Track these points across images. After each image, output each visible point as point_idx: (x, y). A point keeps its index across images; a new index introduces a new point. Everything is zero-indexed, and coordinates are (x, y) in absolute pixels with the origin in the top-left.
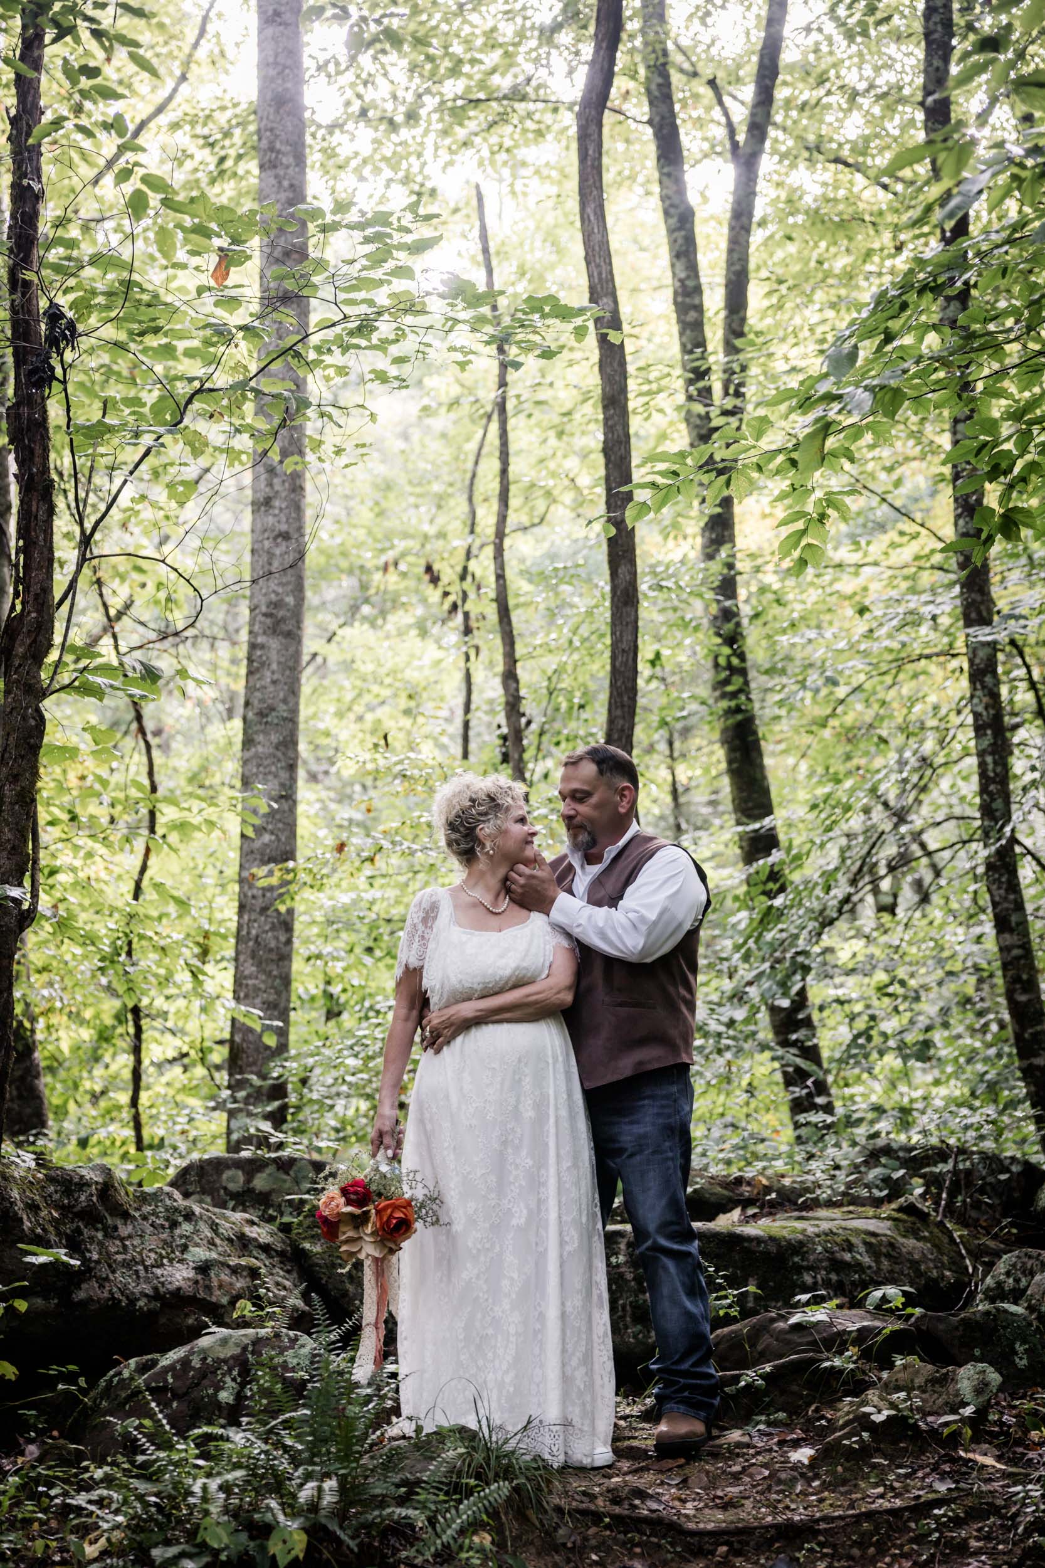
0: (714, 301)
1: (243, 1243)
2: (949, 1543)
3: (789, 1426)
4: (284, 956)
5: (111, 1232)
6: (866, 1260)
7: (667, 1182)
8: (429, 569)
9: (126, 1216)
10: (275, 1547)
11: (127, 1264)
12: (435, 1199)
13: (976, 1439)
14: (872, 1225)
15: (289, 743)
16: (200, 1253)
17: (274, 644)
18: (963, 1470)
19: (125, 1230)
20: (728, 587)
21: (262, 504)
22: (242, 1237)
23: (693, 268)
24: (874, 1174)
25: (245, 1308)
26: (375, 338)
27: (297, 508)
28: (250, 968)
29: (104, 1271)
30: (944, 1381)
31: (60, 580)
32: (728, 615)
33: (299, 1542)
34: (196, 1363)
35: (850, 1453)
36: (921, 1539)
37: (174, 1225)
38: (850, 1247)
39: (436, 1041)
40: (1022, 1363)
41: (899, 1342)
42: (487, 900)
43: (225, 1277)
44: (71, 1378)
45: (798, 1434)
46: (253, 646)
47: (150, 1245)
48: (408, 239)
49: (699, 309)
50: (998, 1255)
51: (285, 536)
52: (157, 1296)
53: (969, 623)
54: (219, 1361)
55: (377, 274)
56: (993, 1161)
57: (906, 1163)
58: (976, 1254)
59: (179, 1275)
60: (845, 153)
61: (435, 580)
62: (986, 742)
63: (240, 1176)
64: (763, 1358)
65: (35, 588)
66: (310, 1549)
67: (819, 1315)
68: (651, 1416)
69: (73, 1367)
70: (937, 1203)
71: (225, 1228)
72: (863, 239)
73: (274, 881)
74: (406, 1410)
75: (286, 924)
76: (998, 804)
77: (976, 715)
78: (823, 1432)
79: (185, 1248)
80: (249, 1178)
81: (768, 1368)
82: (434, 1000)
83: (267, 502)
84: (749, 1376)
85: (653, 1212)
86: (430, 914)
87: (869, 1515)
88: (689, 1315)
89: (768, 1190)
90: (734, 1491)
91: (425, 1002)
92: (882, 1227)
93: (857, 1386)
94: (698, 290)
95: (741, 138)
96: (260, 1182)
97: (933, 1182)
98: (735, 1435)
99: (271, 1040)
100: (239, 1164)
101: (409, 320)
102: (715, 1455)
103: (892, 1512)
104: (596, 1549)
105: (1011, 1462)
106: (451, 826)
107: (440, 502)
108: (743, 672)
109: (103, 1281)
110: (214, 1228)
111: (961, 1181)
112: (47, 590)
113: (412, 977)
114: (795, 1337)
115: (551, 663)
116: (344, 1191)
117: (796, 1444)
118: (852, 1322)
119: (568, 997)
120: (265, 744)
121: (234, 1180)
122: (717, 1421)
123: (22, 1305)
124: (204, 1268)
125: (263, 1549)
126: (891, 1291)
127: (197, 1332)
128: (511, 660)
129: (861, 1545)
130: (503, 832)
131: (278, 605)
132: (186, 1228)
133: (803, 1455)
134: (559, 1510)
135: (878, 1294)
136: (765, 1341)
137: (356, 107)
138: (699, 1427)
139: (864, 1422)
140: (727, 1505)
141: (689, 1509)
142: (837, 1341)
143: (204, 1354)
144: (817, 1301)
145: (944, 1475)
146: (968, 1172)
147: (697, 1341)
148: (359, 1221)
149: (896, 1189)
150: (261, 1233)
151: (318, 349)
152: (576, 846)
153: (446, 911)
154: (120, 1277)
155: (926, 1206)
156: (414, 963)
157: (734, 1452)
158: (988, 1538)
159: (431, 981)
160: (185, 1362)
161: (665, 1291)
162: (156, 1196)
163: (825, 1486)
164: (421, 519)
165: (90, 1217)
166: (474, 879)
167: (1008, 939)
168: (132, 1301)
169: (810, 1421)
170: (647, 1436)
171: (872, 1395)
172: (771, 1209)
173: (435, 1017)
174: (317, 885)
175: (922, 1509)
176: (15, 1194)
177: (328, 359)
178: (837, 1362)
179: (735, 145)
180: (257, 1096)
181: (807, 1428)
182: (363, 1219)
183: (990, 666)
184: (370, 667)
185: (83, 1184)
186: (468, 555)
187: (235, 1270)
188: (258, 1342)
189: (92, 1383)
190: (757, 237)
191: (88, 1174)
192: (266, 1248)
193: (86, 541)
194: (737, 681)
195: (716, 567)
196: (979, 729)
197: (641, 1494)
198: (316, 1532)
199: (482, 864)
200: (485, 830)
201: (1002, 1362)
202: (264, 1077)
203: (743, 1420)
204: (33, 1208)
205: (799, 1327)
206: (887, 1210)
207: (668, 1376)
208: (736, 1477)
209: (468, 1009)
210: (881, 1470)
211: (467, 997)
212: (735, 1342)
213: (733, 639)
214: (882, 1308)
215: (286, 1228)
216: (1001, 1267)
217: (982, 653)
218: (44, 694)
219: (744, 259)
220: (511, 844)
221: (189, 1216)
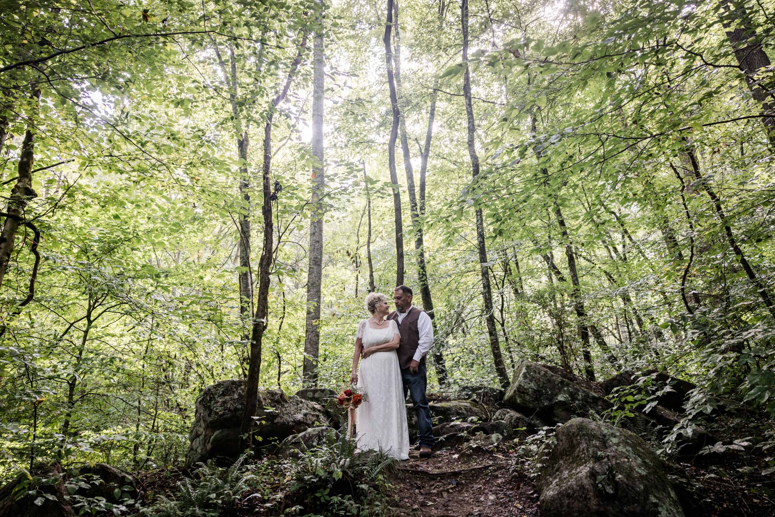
0: (417, 189)
1: (314, 409)
2: (493, 476)
3: (452, 450)
4: (317, 343)
5: (283, 406)
6: (465, 412)
7: (422, 390)
8: (348, 252)
9: (286, 402)
10: (334, 476)
11: (287, 414)
12: (366, 395)
13: (498, 451)
14: (465, 404)
15: (319, 291)
16: (304, 411)
17: (315, 267)
18: (495, 459)
19: (286, 405)
20: (422, 255)
21: (313, 234)
22: (314, 408)
23: (412, 182)
24: (464, 393)
25: (317, 423)
26: (348, 192)
27: (321, 235)
28: (309, 346)
29: (282, 415)
30: (488, 438)
31: (274, 247)
32: (422, 262)
33: (340, 474)
34: (307, 436)
35: (468, 456)
36: (487, 475)
37: (298, 404)
38: (461, 409)
39: (365, 356)
40: (506, 434)
41: (477, 429)
42: (377, 322)
43: (311, 417)
44: (275, 441)
45: (454, 452)
46: (310, 268)
47: (292, 409)
48: (357, 168)
49: (414, 190)
50: (495, 412)
51: (318, 242)
52: (294, 422)
53: (481, 262)
54: (313, 435)
55: (349, 177)
56: (492, 390)
57: (471, 390)
58: (491, 411)
59: (299, 416)
60: (445, 156)
61: (349, 255)
62: (486, 290)
63: (312, 394)
64: (444, 434)
65: (268, 249)
66: (343, 476)
67: (458, 423)
68: (418, 449)
69: (276, 438)
70: (480, 399)
71: (310, 406)
72: (452, 175)
73: (317, 323)
74: (358, 447)
75: (318, 335)
76: (489, 305)
77: (484, 284)
78: (460, 451)
79: (301, 410)
80: (314, 394)
81: (445, 436)
82: (365, 345)
83: (314, 234)
84: (441, 438)
85: (418, 398)
86: (364, 325)
87: (474, 469)
88: (427, 422)
89: (439, 397)
90: (440, 465)
91: (363, 347)
92: (468, 405)
93: (468, 440)
94: (414, 186)
95: (423, 151)
96: (317, 395)
97: (478, 395)
98: (439, 452)
99: (315, 363)
100: (311, 391)
101: (356, 187)
102: (434, 457)
103: (479, 468)
104: (408, 479)
105: (506, 456)
106: (369, 304)
107: (348, 238)
108: (426, 275)
109: (281, 418)
110: (307, 405)
111: (485, 394)
112: (271, 249)
113: (359, 340)
114: (451, 429)
115: (380, 273)
116: (345, 393)
117: (454, 454)
118: (465, 425)
119: (398, 346)
120: (313, 291)
121: (310, 395)
122: (434, 449)
123: (264, 422)
124: (305, 415)
125: (331, 476)
126: (473, 418)
127: (306, 429)
128: (372, 272)
129: (472, 476)
130: (382, 306)
131: (316, 258)
132: (301, 405)
133: (456, 456)
134: (399, 470)
135: (470, 419)
136: (444, 430)
137: (333, 143)
138: (430, 450)
139: (471, 448)
140: (439, 468)
141: (430, 469)
142: (462, 430)
143: (309, 433)
144: (457, 419)
145: (490, 460)
146: (487, 392)
147: (429, 429)
148: (348, 400)
149: (470, 396)
150: (318, 406)
151: (334, 194)
152: (398, 310)
153: (368, 325)
154: (285, 417)
155: (478, 400)
156: (360, 337)
157: (439, 456)
158: (503, 474)
159: (364, 341)
160: (305, 436)
161: (421, 417)
162: (293, 397)
163: (462, 463)
164: (344, 242)
165: (278, 402)
166: (375, 317)
167: (493, 337)
168: (288, 423)
169: (456, 449)
170: (417, 453)
171: (472, 441)
172: (441, 401)
173: (365, 350)
174: (327, 324)
175: (486, 468)
176: (261, 396)
177: (336, 196)
178: (462, 434)
179: (422, 153)
180: (310, 377)
181: (456, 450)
182: (350, 399)
183: (487, 273)
184: (332, 276)
185: (276, 394)
186: (357, 249)
187: (313, 415)
188: (322, 430)
189: (280, 442)
190: (427, 174)
191: (278, 392)
192: (319, 411)
193: (280, 237)
194: (424, 278)
195: (419, 250)
196: (484, 287)
197: (418, 466)
198: (344, 472)
199: (376, 313)
200: (377, 305)
201: (502, 434)
202: (312, 373)
203: (440, 449)
204: (265, 399)
205: (452, 426)
206: (468, 401)
207: (422, 438)
208: (440, 462)
209: (374, 348)
210: (475, 459)
211: (373, 345)
212: (437, 430)
213: (423, 268)
214: (472, 422)
215: (323, 406)
216: (497, 413)
217: (485, 269)
218: (270, 274)
219: (424, 180)
220: (383, 309)
221: (301, 402)
